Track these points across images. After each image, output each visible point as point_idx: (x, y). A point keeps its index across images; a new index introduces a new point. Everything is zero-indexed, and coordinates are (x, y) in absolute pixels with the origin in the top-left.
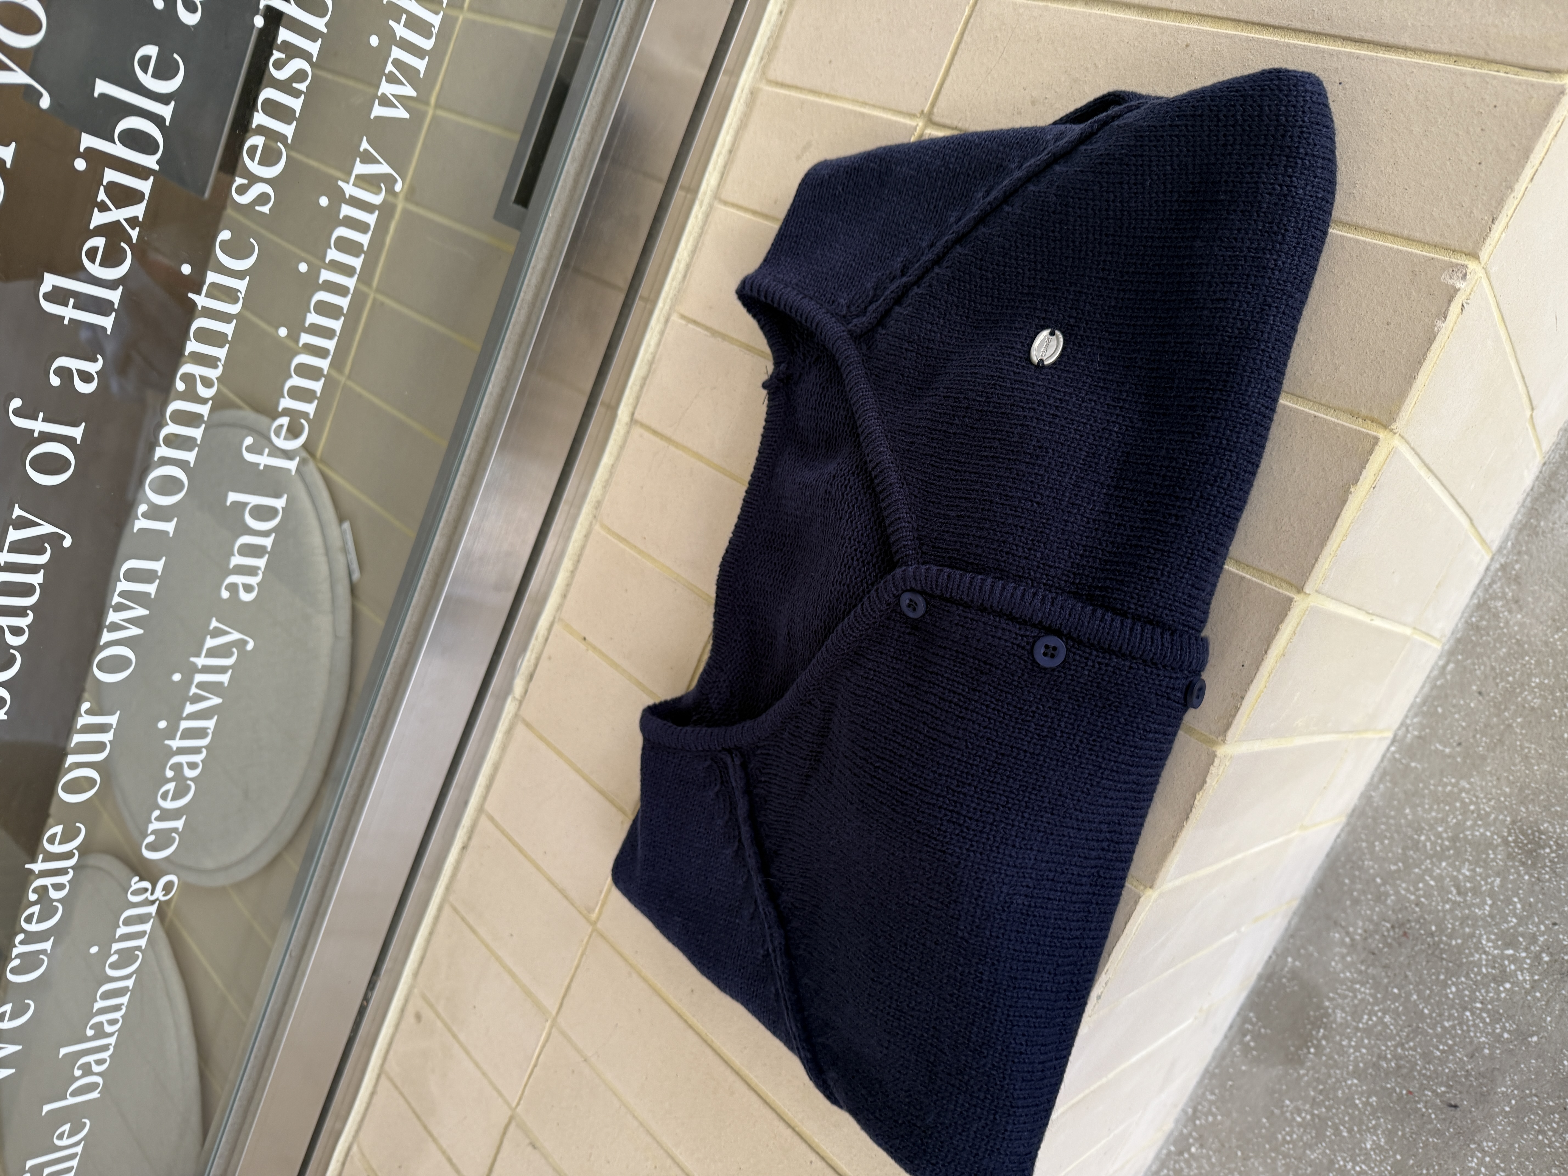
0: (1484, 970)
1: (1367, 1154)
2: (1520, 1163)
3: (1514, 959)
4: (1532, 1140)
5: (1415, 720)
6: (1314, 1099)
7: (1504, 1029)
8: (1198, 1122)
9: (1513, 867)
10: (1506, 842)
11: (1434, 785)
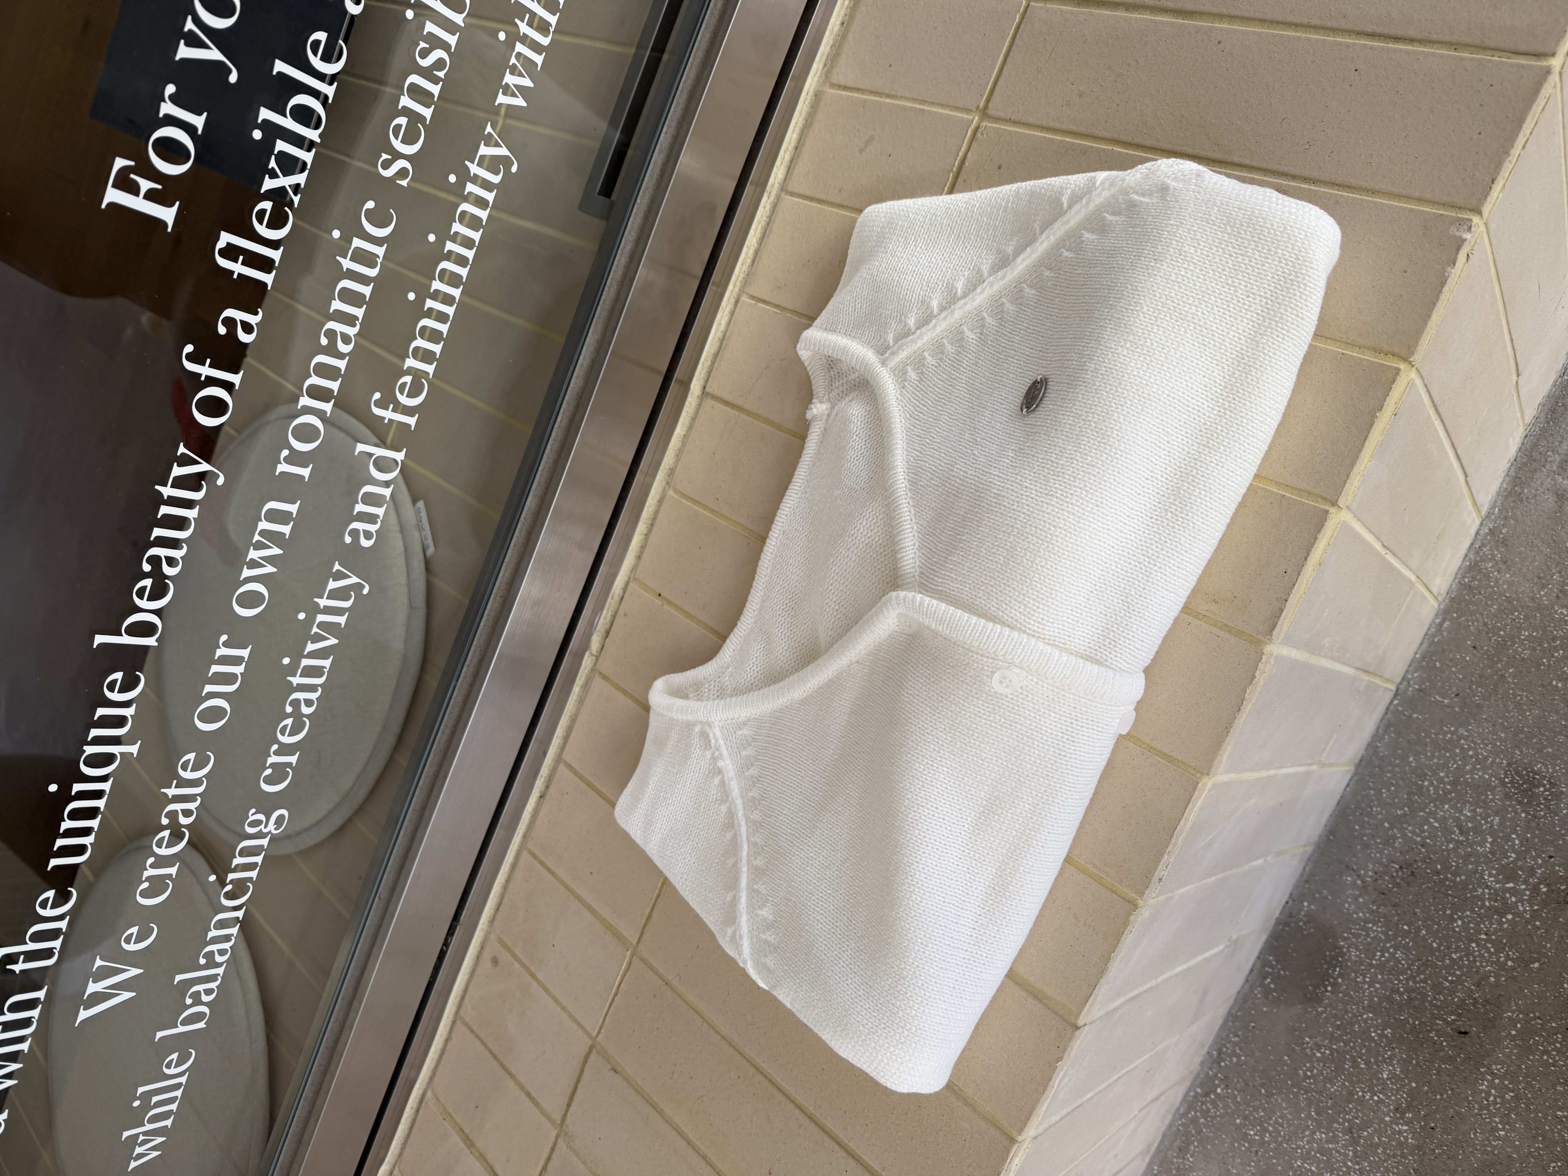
0: (1487, 904)
1: (1384, 1084)
2: (1527, 1083)
3: (1514, 892)
4: (1538, 1060)
5: (1416, 675)
6: (1332, 1034)
7: (1508, 958)
8: (1223, 1064)
9: (1510, 806)
10: (1504, 784)
11: (1435, 734)
